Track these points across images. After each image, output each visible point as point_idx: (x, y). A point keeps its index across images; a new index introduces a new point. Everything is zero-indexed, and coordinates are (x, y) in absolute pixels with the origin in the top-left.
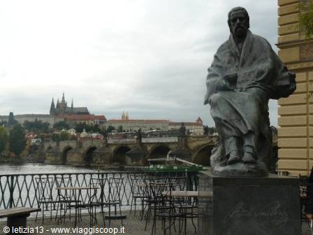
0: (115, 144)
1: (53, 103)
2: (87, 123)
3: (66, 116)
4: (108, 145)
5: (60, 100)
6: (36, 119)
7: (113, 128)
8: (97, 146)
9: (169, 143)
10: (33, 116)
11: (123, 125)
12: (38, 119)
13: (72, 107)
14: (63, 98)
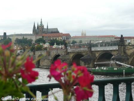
0: (73, 52)
1: (34, 26)
2: (58, 39)
3: (44, 35)
4: (68, 53)
5: (39, 24)
6: (24, 37)
7: (76, 42)
8: (60, 54)
9: (111, 51)
10: (21, 35)
11: (82, 40)
12: (25, 37)
13: (47, 28)
14: (41, 22)
